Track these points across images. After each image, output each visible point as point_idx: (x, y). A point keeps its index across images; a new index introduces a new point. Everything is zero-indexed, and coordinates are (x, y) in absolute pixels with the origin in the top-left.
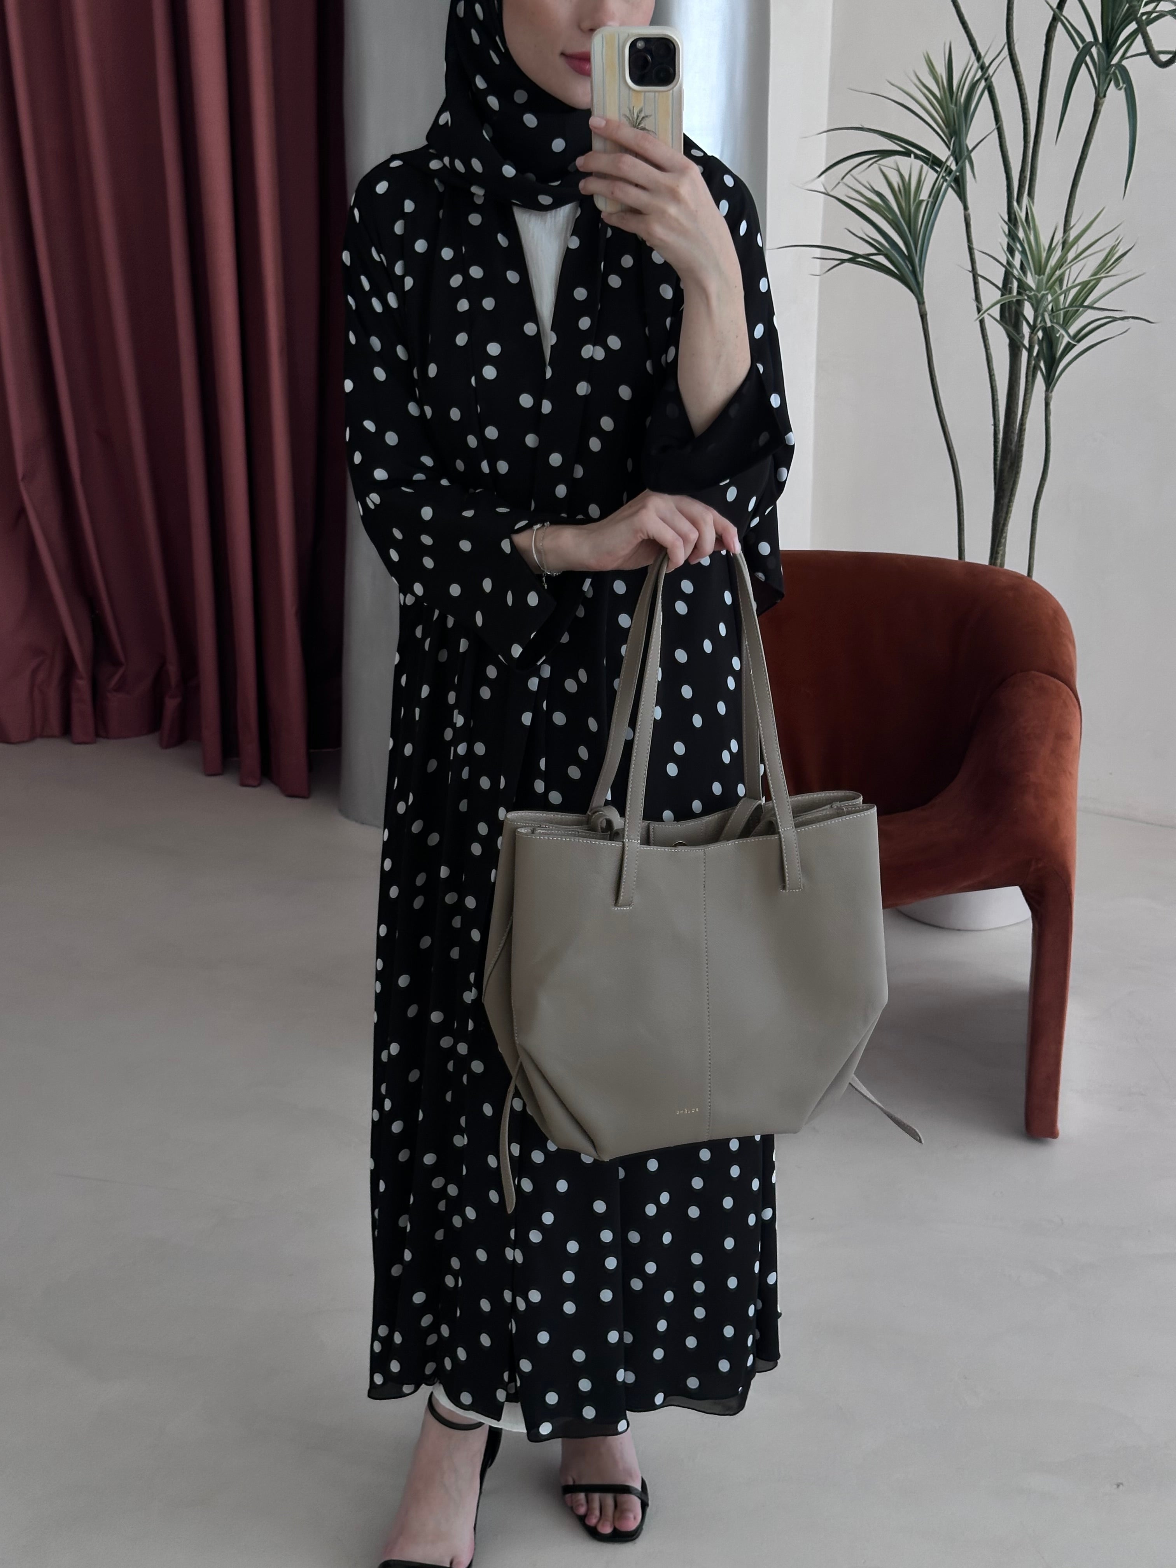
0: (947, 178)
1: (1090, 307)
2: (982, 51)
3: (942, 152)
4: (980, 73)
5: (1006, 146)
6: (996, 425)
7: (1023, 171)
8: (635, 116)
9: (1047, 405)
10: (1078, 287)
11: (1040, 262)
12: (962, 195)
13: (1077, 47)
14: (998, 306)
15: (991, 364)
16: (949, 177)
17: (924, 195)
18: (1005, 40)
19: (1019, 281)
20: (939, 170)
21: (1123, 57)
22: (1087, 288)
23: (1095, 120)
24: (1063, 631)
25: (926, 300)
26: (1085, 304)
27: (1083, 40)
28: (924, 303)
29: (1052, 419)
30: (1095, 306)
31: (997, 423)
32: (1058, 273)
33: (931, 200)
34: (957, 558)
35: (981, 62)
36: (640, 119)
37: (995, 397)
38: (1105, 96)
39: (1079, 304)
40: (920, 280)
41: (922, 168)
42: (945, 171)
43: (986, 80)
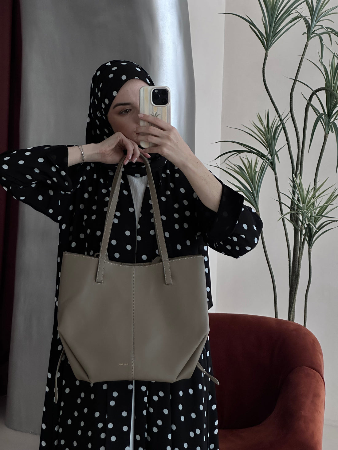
0: (267, 162)
1: (324, 216)
2: (281, 113)
3: (265, 152)
4: (280, 122)
5: (291, 151)
6: (289, 261)
7: (298, 161)
8: (155, 115)
9: (309, 254)
10: (320, 208)
11: (304, 198)
12: (274, 169)
13: (317, 115)
14: (289, 214)
15: (287, 236)
17: (258, 169)
18: (289, 110)
19: (297, 205)
20: (264, 159)
21: (335, 119)
22: (323, 208)
23: (325, 143)
24: (317, 349)
25: (259, 210)
26: (323, 215)
27: (319, 113)
29: (312, 259)
30: (326, 216)
31: (290, 260)
32: (312, 201)
33: (260, 171)
34: (274, 317)
35: (280, 118)
36: (156, 116)
37: (289, 249)
38: (328, 134)
39: (320, 215)
40: (257, 202)
41: (257, 157)
42: (267, 159)
43: (282, 125)
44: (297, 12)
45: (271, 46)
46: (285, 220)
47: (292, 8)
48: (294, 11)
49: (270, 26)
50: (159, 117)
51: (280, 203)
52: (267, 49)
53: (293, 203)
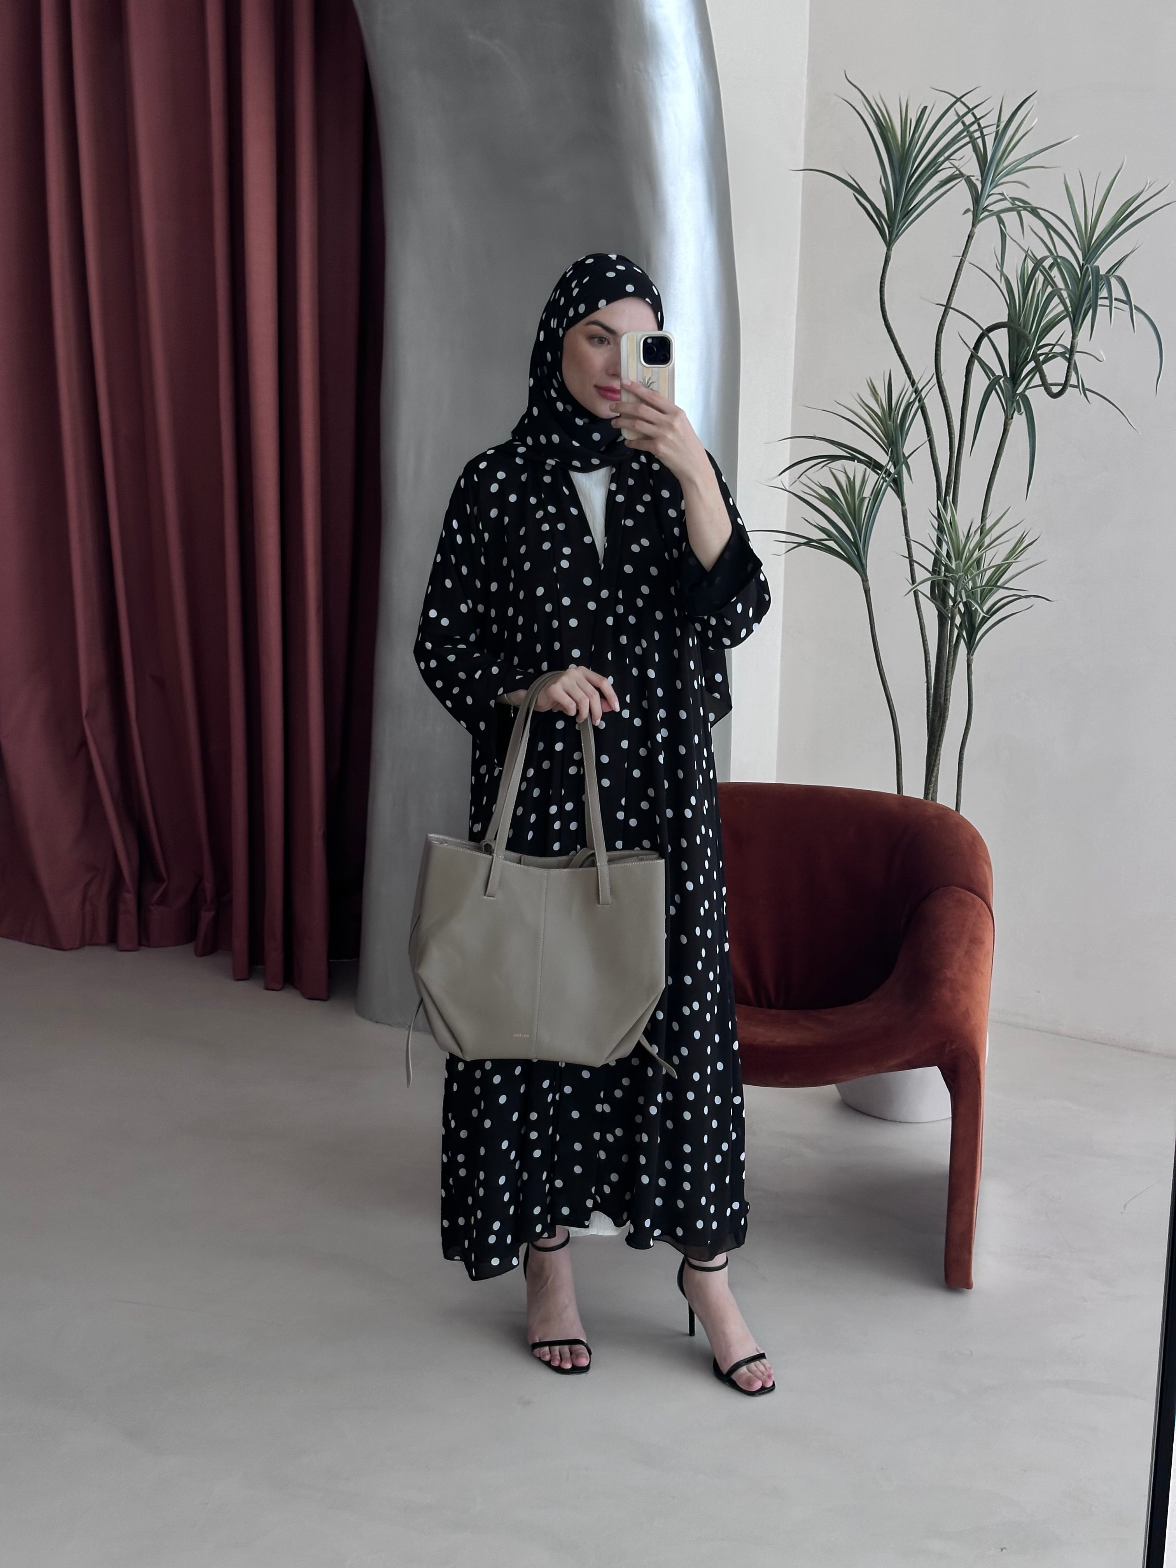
0: (887, 479)
1: (1000, 587)
2: (916, 378)
3: (883, 458)
4: (914, 395)
5: (936, 455)
6: (928, 681)
7: (949, 475)
8: (646, 382)
9: (969, 666)
10: (993, 570)
11: (959, 549)
12: (900, 493)
13: (989, 379)
14: (929, 585)
15: (924, 631)
16: (888, 478)
17: (867, 493)
18: (934, 371)
19: (946, 566)
20: (880, 472)
21: (1026, 388)
22: (1001, 570)
23: (1004, 437)
24: (980, 854)
25: (869, 579)
26: (998, 584)
27: (993, 374)
28: (867, 580)
29: (973, 676)
30: (1007, 585)
31: (930, 680)
32: (976, 556)
33: (872, 498)
34: (895, 792)
35: (915, 386)
36: (649, 384)
37: (928, 658)
38: (1012, 418)
39: (993, 584)
40: (864, 562)
41: (866, 469)
42: (885, 473)
43: (919, 401)
44: (952, 166)
45: (897, 236)
46: (921, 598)
47: (942, 159)
48: (947, 164)
49: (897, 195)
50: (654, 387)
51: (912, 562)
52: (889, 244)
53: (937, 562)
